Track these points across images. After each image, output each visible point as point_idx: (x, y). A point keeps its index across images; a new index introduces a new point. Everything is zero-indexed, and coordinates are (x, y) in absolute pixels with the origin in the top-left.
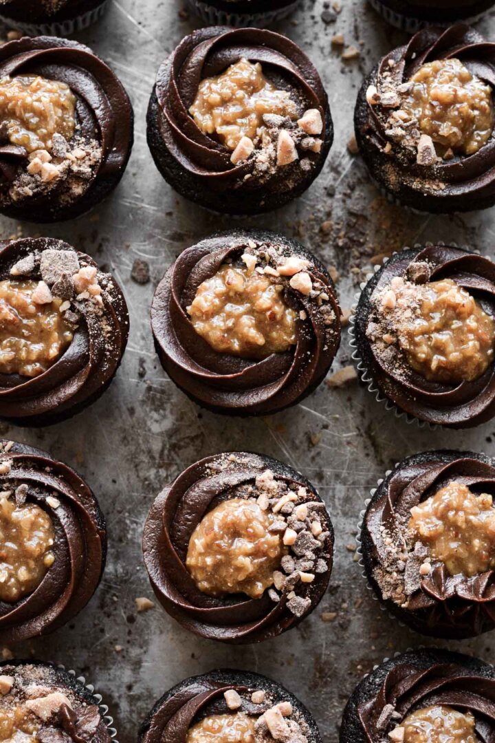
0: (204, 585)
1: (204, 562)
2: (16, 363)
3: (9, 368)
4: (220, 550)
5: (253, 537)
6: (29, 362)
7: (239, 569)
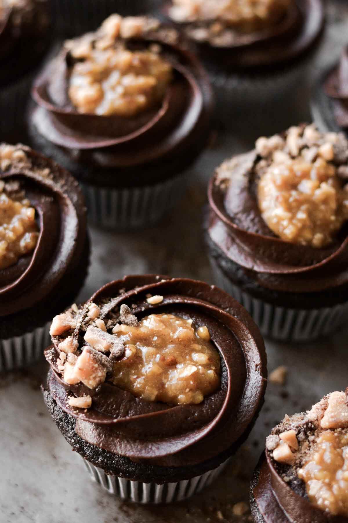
0: (318, 238)
1: (300, 220)
2: (12, 246)
3: (12, 255)
4: (299, 203)
5: (306, 175)
6: (20, 237)
7: (325, 201)
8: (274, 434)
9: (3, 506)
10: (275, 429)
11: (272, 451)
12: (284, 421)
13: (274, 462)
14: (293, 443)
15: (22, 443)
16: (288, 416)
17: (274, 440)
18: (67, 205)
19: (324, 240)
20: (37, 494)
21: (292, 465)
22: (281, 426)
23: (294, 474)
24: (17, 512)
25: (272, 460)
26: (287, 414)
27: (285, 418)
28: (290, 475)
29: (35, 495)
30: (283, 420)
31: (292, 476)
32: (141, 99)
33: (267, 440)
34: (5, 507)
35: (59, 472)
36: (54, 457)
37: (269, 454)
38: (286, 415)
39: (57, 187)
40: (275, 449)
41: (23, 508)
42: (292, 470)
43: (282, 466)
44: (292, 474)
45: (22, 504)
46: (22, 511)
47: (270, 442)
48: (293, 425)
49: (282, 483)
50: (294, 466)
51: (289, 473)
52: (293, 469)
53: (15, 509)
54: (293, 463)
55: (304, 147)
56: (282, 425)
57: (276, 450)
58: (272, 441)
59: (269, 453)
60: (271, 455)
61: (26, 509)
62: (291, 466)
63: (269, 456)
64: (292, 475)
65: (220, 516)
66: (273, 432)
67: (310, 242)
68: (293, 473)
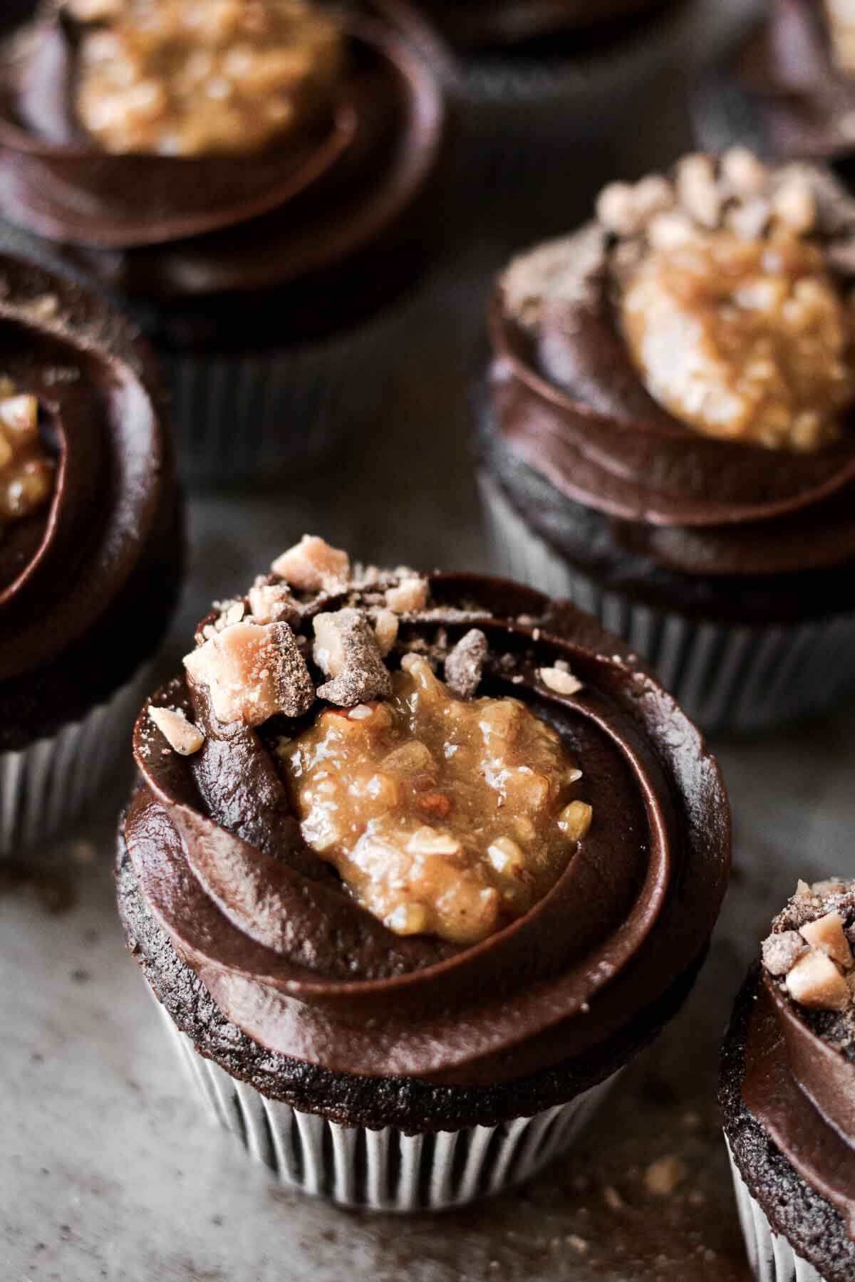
1: (756, 381)
4: (746, 338)
8: (780, 931)
9: (9, 1229)
10: (781, 919)
11: (782, 977)
12: (797, 899)
13: (794, 1005)
14: (839, 948)
15: (37, 1058)
16: (805, 885)
17: (785, 947)
18: (119, 384)
19: (821, 432)
20: (98, 1187)
21: (843, 1009)
22: (793, 912)
23: (850, 1032)
24: (52, 1241)
25: (786, 999)
26: (804, 881)
27: (797, 892)
28: (842, 1038)
29: (96, 1192)
30: (794, 896)
31: (847, 1038)
32: (279, 112)
33: (764, 949)
34: (14, 1231)
35: (152, 1123)
36: (134, 1086)
37: (778, 985)
38: (801, 883)
39: (86, 341)
40: (790, 969)
41: (66, 1228)
42: (844, 1022)
43: (813, 1016)
44: (846, 1032)
45: (62, 1220)
46: (65, 1237)
47: (775, 953)
48: (831, 901)
49: (829, 1053)
50: (848, 1011)
51: (838, 1031)
52: (846, 1019)
53: (45, 1233)
54: (846, 1001)
55: (730, 204)
56: (795, 908)
57: (794, 972)
58: (782, 949)
59: (775, 983)
60: (783, 987)
61: (76, 1231)
62: (841, 1012)
63: (777, 989)
64: (845, 1036)
65: (614, 1200)
66: (776, 928)
67: (785, 438)
68: (849, 1029)
